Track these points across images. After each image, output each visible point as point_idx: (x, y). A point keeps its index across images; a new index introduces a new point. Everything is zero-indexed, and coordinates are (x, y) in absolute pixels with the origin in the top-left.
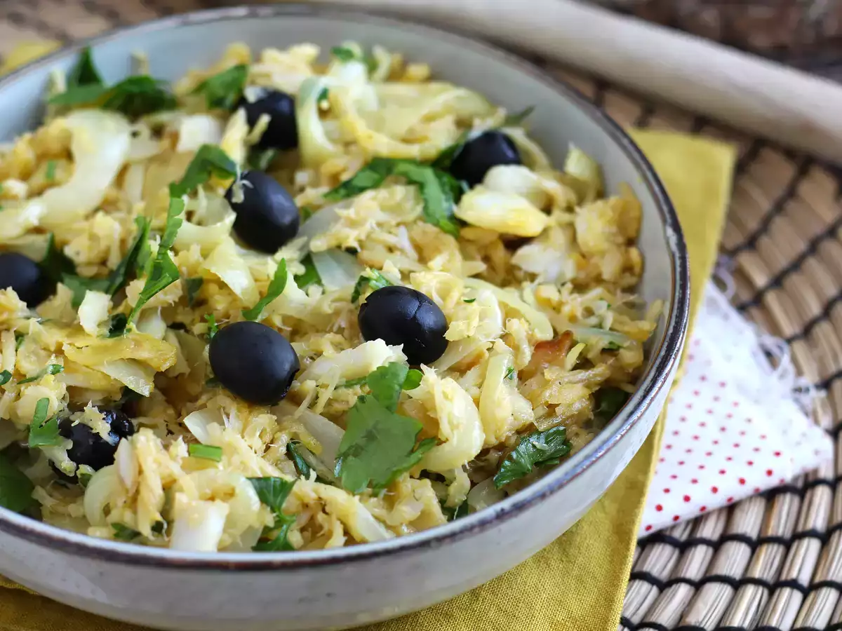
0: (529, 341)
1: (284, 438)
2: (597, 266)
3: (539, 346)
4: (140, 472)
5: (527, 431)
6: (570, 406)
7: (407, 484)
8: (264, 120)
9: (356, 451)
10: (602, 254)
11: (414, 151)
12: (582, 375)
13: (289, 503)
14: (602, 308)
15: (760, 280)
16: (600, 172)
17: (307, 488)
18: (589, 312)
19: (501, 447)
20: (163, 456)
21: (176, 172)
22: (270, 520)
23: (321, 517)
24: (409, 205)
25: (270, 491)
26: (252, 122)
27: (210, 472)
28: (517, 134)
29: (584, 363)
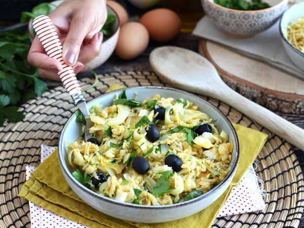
0: (200, 171)
1: (144, 182)
2: (221, 157)
3: (202, 172)
4: (112, 184)
5: (194, 190)
6: (205, 186)
7: (166, 196)
8: (158, 113)
9: (157, 187)
10: (223, 155)
11: (188, 125)
12: (210, 180)
13: (141, 195)
14: (218, 166)
15: (264, 167)
16: (228, 137)
17: (145, 193)
18: (216, 167)
19: (188, 192)
20: (117, 181)
21: (137, 121)
22: (136, 198)
23: (147, 199)
24: (184, 137)
25: (137, 192)
26: (155, 113)
27: (126, 186)
28: (212, 126)
29: (211, 178)
